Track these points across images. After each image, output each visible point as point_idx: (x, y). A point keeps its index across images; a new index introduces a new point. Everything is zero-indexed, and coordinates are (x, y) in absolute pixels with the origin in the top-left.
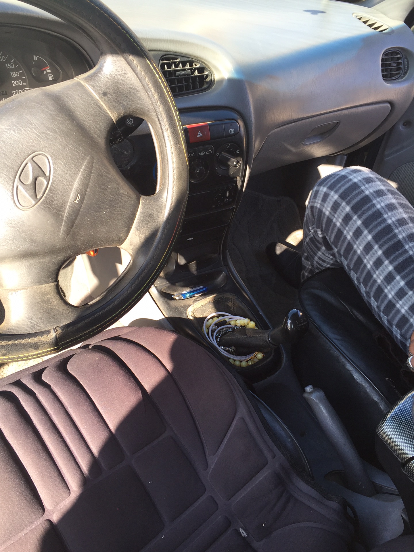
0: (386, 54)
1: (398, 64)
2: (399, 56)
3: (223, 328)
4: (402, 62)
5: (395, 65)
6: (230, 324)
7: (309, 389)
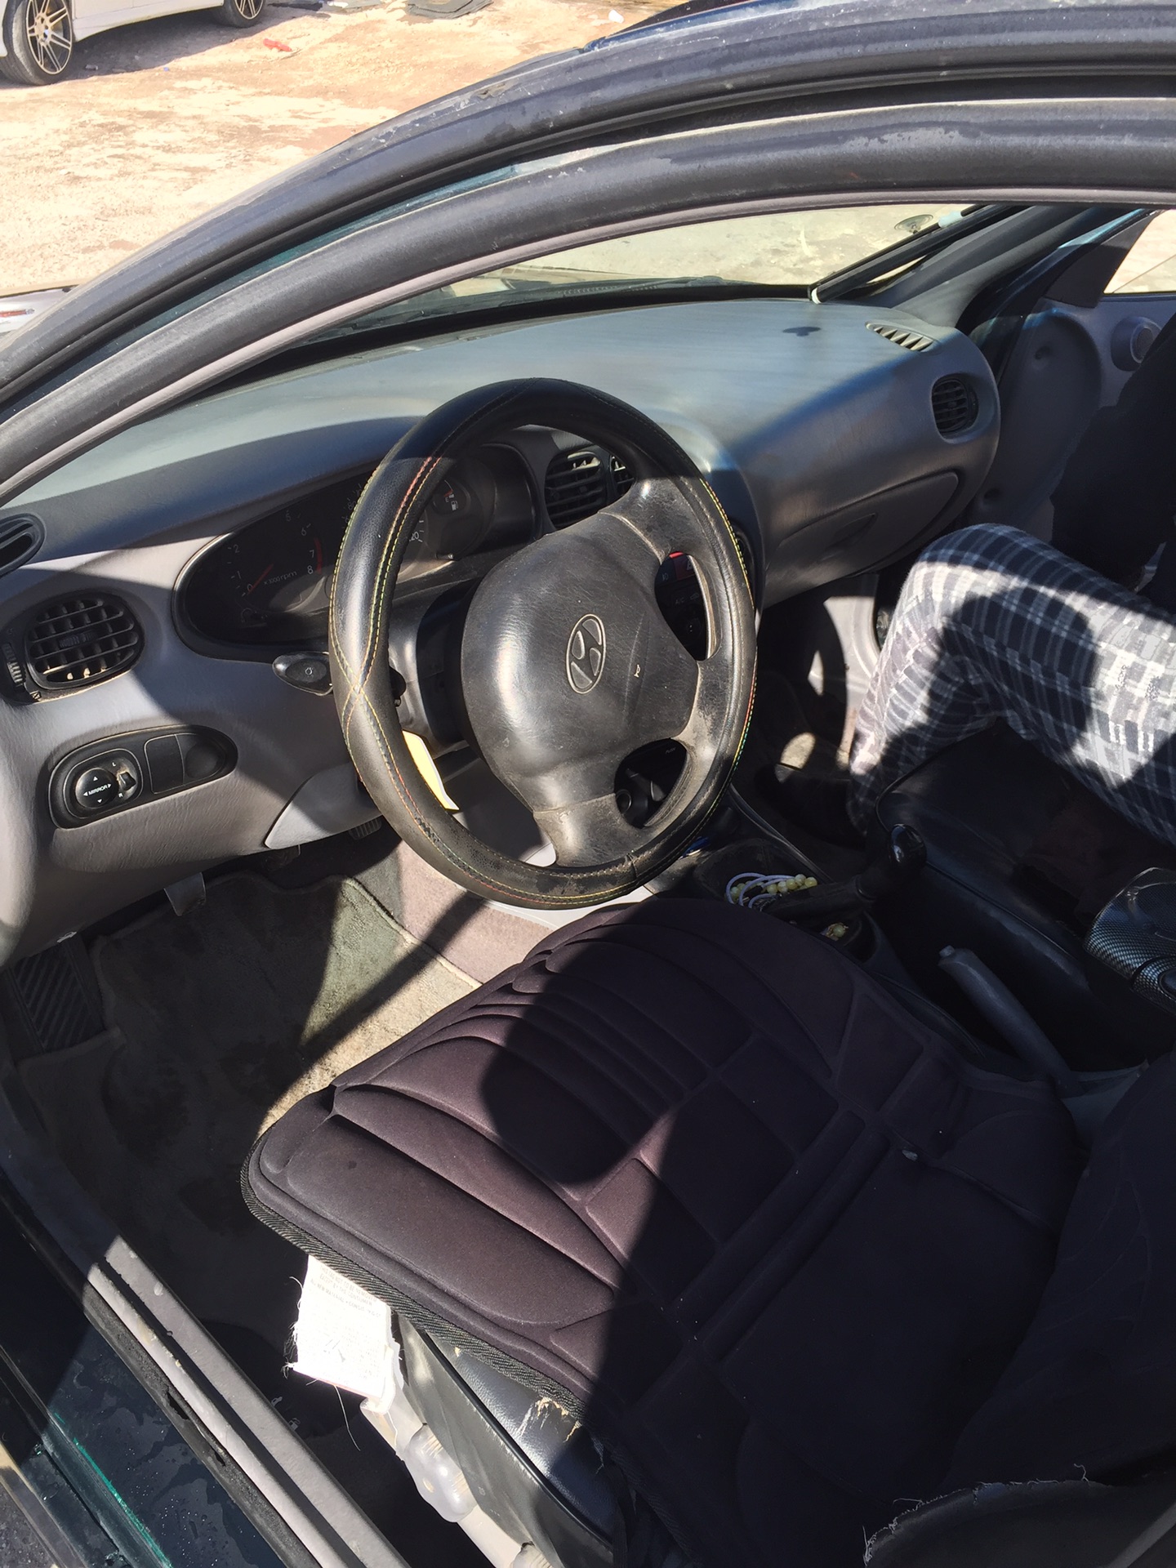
0: (936, 388)
1: (960, 402)
2: (958, 388)
3: (759, 900)
4: (966, 397)
5: (955, 404)
6: (766, 892)
7: (947, 952)
